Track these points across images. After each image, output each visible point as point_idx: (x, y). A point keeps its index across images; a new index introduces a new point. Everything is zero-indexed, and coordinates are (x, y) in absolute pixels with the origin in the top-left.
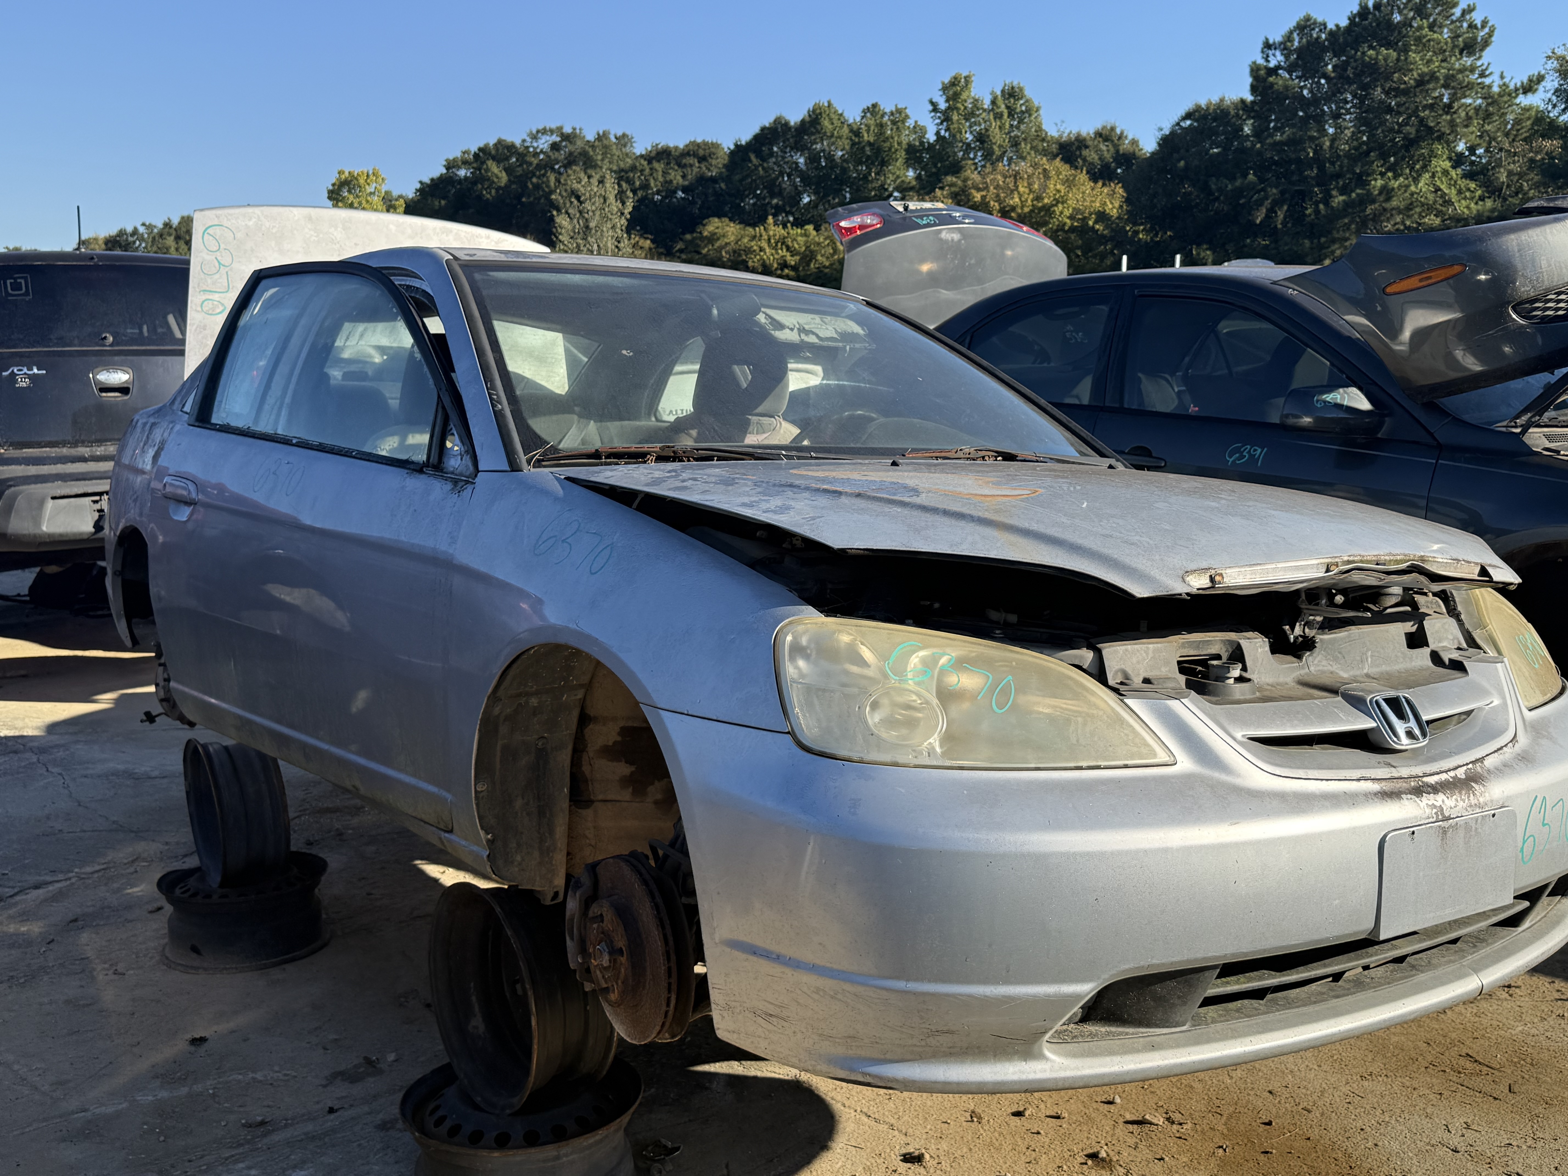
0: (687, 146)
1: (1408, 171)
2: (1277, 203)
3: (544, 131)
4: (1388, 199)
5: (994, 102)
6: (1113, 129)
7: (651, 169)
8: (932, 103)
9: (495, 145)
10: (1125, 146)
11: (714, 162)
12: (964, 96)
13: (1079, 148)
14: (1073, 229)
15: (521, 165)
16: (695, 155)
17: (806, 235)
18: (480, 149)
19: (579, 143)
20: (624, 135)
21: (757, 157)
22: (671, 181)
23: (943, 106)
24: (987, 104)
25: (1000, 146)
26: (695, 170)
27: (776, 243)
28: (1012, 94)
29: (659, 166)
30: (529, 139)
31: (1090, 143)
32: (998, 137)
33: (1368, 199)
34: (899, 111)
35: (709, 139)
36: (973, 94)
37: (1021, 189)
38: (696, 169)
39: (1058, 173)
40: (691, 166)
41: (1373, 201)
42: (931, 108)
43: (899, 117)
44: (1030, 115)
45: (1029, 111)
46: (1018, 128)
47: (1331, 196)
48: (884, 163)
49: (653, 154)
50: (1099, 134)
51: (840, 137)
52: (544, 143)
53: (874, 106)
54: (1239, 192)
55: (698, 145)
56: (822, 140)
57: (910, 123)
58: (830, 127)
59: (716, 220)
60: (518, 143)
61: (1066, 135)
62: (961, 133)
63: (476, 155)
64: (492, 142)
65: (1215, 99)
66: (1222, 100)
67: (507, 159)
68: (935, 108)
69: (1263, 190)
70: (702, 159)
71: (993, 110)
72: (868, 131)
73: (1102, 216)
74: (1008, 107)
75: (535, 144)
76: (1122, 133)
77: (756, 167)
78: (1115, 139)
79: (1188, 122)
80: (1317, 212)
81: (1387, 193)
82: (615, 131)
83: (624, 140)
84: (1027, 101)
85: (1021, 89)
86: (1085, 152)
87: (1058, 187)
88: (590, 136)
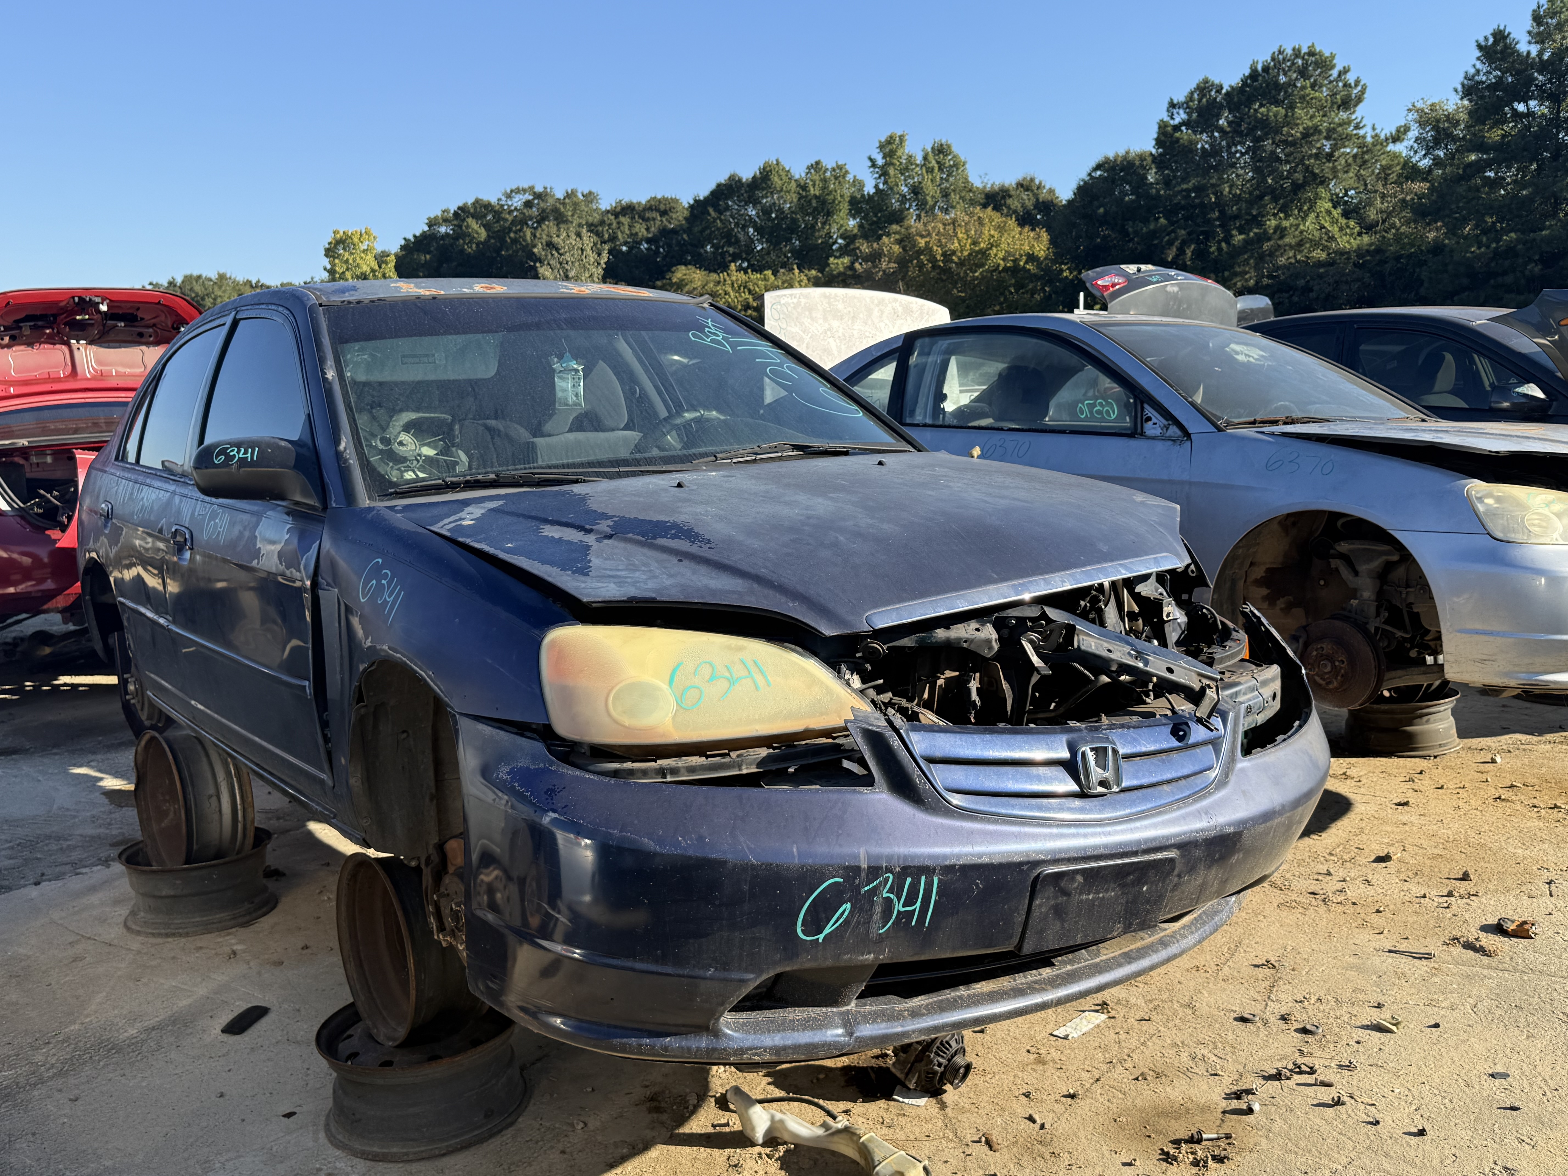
0: (649, 201)
1: (1296, 212)
2: (1184, 243)
3: (518, 191)
4: (1282, 237)
5: (925, 158)
6: (1032, 180)
7: (618, 223)
8: (871, 159)
9: (474, 204)
10: (1043, 195)
11: (674, 216)
12: (899, 153)
13: (1004, 197)
14: (1006, 269)
15: (497, 222)
16: (657, 210)
17: (765, 279)
18: (459, 208)
19: (551, 201)
20: (590, 193)
21: (715, 210)
22: (637, 234)
23: (880, 161)
24: (919, 160)
25: (933, 197)
26: (658, 223)
27: (739, 287)
28: (941, 150)
29: (625, 220)
30: (504, 198)
31: (1013, 193)
32: (931, 190)
33: (1264, 237)
34: (840, 168)
35: (668, 195)
36: (906, 151)
37: (960, 235)
38: (659, 222)
39: (991, 220)
40: (654, 219)
41: (1269, 239)
42: (870, 164)
43: (840, 172)
44: (958, 169)
45: (956, 165)
46: (947, 180)
47: (1232, 236)
48: (829, 214)
49: (619, 209)
50: (1020, 185)
51: (789, 192)
52: (518, 201)
53: (818, 163)
54: (1153, 234)
55: (660, 201)
56: (772, 193)
57: (850, 177)
58: (780, 182)
59: (683, 267)
60: (493, 201)
61: (989, 186)
62: (897, 185)
63: (456, 214)
64: (470, 201)
65: (1121, 152)
66: (1127, 153)
67: (485, 216)
68: (874, 165)
69: (1173, 231)
70: (664, 213)
71: (925, 164)
72: (814, 185)
73: (1031, 258)
74: (938, 162)
75: (510, 203)
76: (1040, 183)
77: (715, 220)
78: (1035, 188)
79: (1099, 173)
80: (1220, 249)
81: (1281, 231)
82: (582, 189)
83: (590, 197)
84: (954, 157)
85: (949, 146)
86: (1009, 201)
87: (992, 232)
88: (560, 194)
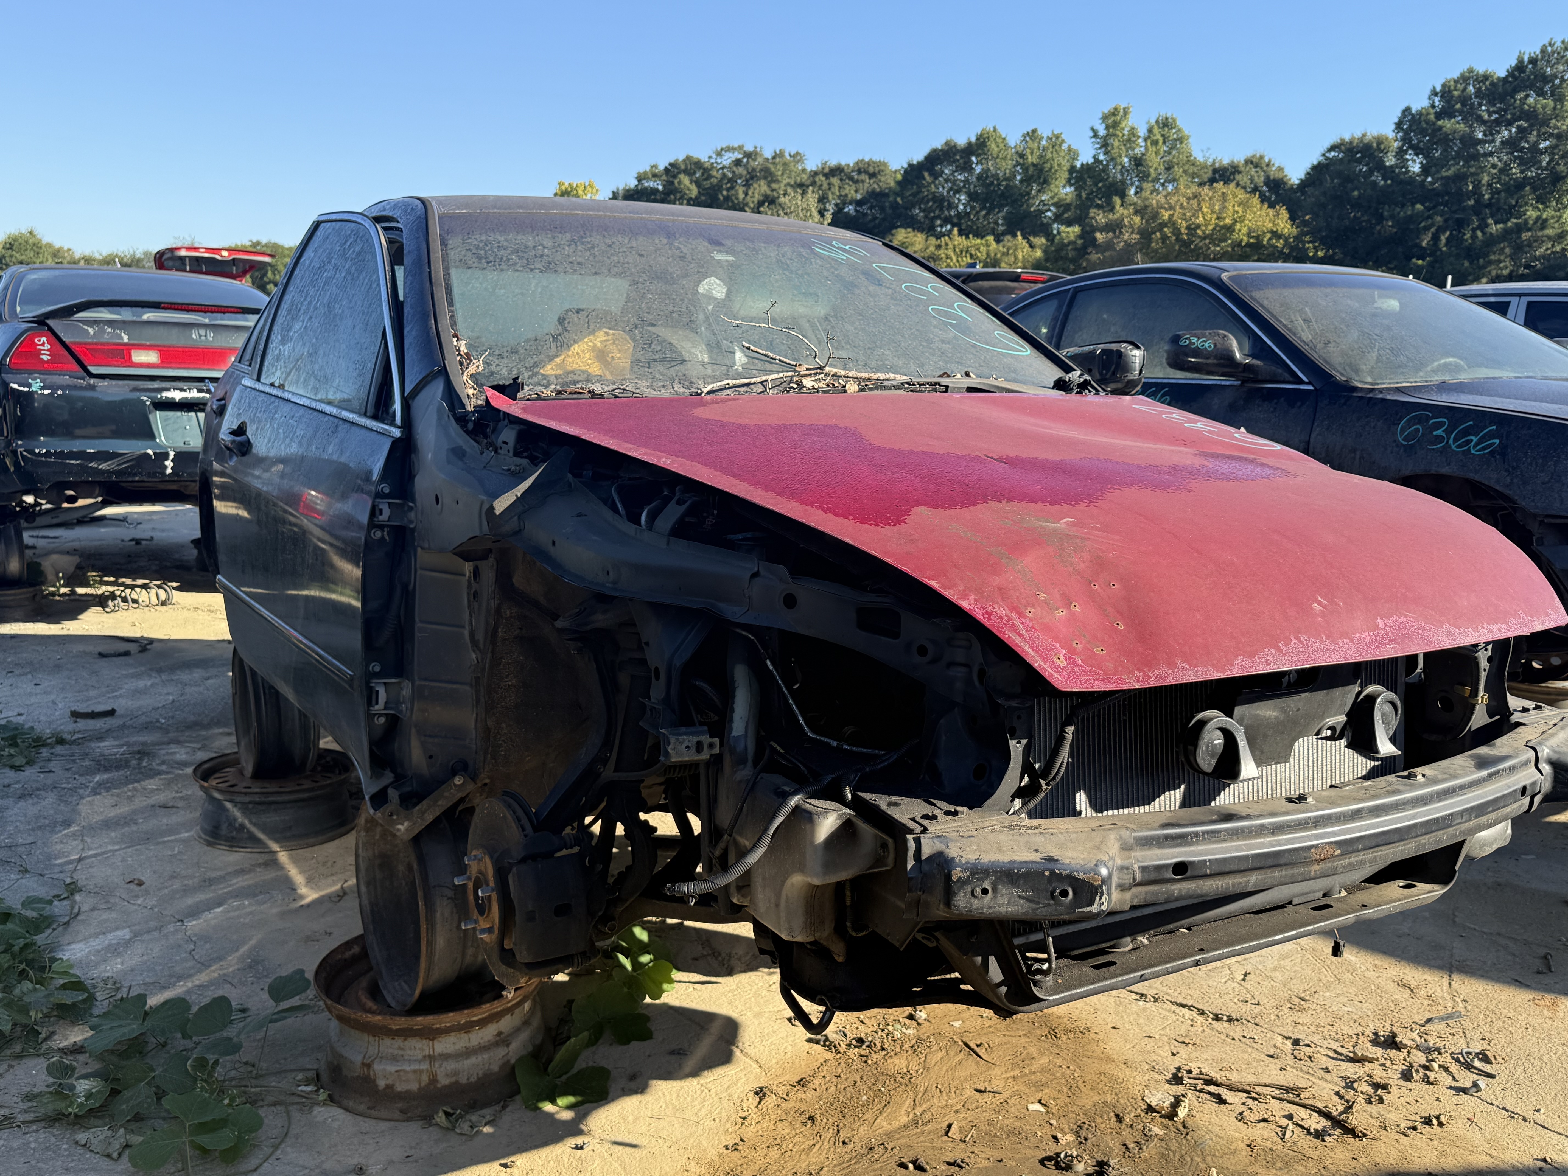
0: (857, 163)
1: (1555, 203)
2: (1440, 230)
3: (730, 149)
4: (1542, 228)
5: (1150, 131)
6: (1261, 157)
7: (829, 184)
8: (1093, 129)
9: (684, 161)
10: (1273, 173)
11: (883, 179)
12: (1123, 124)
13: (1233, 173)
14: (1249, 245)
15: (706, 179)
16: (866, 172)
17: (988, 245)
18: (670, 164)
19: (760, 160)
20: (798, 153)
21: (930, 175)
22: (846, 195)
23: (1102, 132)
24: (1142, 132)
25: (1156, 169)
26: (866, 185)
27: (961, 252)
28: (1166, 124)
29: (835, 181)
30: (714, 156)
31: (1242, 169)
32: (1154, 162)
33: (1520, 228)
34: (1057, 137)
35: (876, 158)
36: (1130, 123)
37: (1205, 210)
38: (868, 184)
39: (1234, 196)
40: (863, 181)
41: (1529, 230)
42: (1092, 134)
43: (1056, 141)
44: (1181, 143)
45: (1181, 140)
46: (1170, 153)
47: (1487, 225)
48: (1046, 182)
49: (827, 170)
50: (1249, 162)
51: (1005, 158)
52: (727, 159)
53: (1034, 131)
54: (1410, 219)
55: (868, 164)
56: (987, 159)
57: (1065, 146)
58: (996, 149)
59: (903, 231)
60: (704, 158)
61: (1211, 160)
62: (1121, 157)
63: (666, 170)
64: (681, 158)
65: (1358, 134)
66: (1364, 135)
67: (695, 173)
68: (1096, 135)
69: (1429, 217)
70: (872, 175)
71: (1149, 137)
72: (1032, 153)
73: (1275, 234)
74: (1163, 135)
75: (719, 161)
76: (1270, 161)
77: (929, 184)
78: (1264, 165)
79: (1333, 153)
80: (1474, 237)
81: (1543, 224)
82: (790, 149)
83: (797, 157)
84: (1179, 130)
85: (1174, 120)
86: (1238, 177)
87: (1236, 208)
88: (768, 154)
